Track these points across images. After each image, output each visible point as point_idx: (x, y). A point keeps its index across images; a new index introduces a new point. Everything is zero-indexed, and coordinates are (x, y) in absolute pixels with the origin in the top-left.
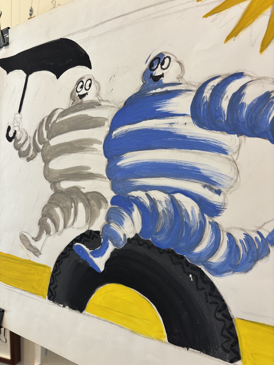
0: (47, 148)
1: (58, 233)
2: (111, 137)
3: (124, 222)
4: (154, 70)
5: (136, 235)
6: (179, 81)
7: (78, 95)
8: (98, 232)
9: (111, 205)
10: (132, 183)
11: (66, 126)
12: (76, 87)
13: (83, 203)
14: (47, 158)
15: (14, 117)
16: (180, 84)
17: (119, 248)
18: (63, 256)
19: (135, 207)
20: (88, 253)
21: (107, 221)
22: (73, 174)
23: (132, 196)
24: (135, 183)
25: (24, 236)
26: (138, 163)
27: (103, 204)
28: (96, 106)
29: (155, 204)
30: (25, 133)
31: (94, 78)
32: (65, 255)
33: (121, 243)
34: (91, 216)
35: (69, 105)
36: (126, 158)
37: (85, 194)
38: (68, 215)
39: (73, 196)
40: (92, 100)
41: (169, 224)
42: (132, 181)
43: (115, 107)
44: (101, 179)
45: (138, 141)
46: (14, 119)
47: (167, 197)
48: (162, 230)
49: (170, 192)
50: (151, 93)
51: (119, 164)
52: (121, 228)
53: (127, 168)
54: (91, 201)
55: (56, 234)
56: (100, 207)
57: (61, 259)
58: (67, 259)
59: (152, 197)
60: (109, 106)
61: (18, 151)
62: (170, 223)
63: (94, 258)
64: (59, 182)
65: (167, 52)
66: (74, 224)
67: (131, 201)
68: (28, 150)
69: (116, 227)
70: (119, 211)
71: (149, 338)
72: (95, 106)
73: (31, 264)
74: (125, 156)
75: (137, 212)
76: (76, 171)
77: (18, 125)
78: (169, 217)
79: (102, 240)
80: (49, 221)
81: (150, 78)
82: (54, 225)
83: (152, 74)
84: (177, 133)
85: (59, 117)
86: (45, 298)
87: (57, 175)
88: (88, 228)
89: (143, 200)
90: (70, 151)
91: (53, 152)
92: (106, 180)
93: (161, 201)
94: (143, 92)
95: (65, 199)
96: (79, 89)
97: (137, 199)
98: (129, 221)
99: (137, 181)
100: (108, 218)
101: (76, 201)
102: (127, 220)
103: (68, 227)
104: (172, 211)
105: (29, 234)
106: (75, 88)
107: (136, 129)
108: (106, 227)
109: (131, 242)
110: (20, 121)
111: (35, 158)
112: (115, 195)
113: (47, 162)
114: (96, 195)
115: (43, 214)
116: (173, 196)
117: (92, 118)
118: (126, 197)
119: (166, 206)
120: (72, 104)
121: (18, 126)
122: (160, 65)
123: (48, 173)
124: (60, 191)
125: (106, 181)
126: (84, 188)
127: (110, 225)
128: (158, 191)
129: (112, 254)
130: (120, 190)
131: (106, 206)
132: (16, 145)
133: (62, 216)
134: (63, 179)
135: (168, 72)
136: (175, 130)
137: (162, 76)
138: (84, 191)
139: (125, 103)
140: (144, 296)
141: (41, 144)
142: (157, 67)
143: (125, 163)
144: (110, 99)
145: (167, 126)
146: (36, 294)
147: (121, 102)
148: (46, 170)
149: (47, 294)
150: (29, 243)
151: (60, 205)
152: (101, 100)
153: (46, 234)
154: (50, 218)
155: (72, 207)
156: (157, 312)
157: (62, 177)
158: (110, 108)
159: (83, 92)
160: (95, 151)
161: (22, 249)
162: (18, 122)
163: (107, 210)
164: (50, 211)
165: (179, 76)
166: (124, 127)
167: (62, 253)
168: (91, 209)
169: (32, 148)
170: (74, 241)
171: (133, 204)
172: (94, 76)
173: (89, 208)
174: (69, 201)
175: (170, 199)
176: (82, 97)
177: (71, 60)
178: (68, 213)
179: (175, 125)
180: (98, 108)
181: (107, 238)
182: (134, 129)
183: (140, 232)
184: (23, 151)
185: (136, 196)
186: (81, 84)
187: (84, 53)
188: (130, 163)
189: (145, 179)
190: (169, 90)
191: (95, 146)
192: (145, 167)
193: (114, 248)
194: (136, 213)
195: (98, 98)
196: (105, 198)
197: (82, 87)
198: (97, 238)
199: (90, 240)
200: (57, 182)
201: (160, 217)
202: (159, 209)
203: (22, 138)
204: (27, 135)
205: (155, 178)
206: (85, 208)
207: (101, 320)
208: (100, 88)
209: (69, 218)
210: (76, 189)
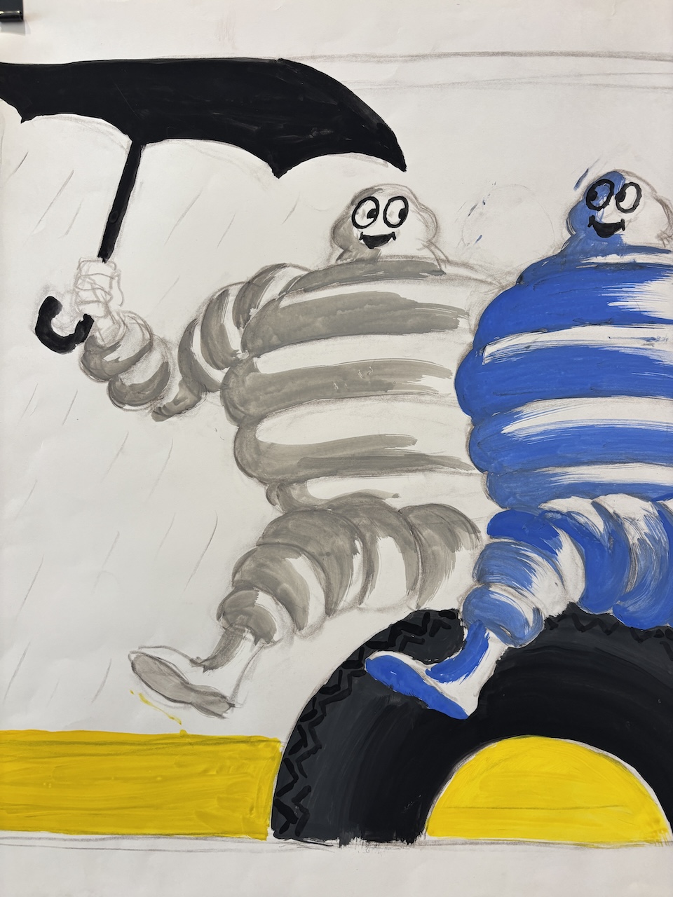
0: (243, 382)
1: (303, 632)
2: (482, 359)
3: (534, 579)
4: (599, 209)
5: (572, 606)
6: (664, 243)
7: (359, 237)
8: (450, 614)
9: (491, 538)
10: (552, 479)
11: (320, 319)
12: (351, 212)
13: (395, 539)
14: (248, 410)
15: (75, 271)
16: (668, 252)
17: (521, 646)
18: (327, 696)
19: (564, 538)
20: (421, 675)
21: (479, 580)
22: (352, 458)
23: (554, 512)
24: (560, 478)
25: (150, 660)
26: (568, 428)
27: (464, 536)
28: (426, 274)
29: (619, 526)
30: (137, 326)
31: (416, 198)
32: (336, 693)
33: (526, 632)
34: (424, 572)
35: (328, 260)
36: (531, 416)
37: (401, 514)
38: (342, 574)
39: (356, 521)
40: (413, 257)
41: (658, 571)
42: (551, 472)
43: (491, 284)
44: (453, 470)
45: (563, 373)
46: (77, 278)
47: (651, 509)
48: (641, 587)
49: (656, 497)
50: (593, 263)
51: (508, 429)
52: (526, 593)
53: (535, 441)
54: (422, 531)
55: (295, 638)
56: (453, 544)
57: (317, 707)
58: (342, 704)
59: (611, 511)
60: (470, 278)
61: (106, 384)
62: (660, 569)
63: (440, 684)
64: (302, 481)
65: (631, 173)
66: (366, 600)
67: (551, 524)
68: (156, 382)
69: (509, 593)
70: (517, 552)
71: (627, 846)
72: (423, 274)
73: (190, 744)
74: (526, 409)
75: (572, 550)
76: (363, 450)
77: (102, 299)
78: (657, 555)
79: (466, 632)
80: (264, 600)
81: (589, 226)
82: (284, 610)
83: (593, 217)
84: (665, 363)
85: (291, 290)
86: (263, 836)
87: (295, 463)
88: (418, 606)
89: (586, 520)
90: (338, 391)
91: (271, 392)
92: (470, 472)
93: (633, 520)
94: (572, 257)
95: (325, 528)
96: (362, 218)
97: (568, 519)
98: (549, 573)
99: (566, 474)
100: (483, 573)
101: (368, 535)
102: (543, 573)
103: (343, 610)
104: (663, 540)
105: (175, 650)
106: (347, 213)
107: (555, 344)
108: (476, 597)
109: (557, 626)
110: (111, 287)
111: (195, 409)
112: (499, 510)
113: (245, 421)
114: (437, 513)
115: (238, 581)
116: (665, 505)
117: (414, 304)
118: (537, 513)
119: (647, 531)
120: (340, 257)
121: (98, 301)
122: (613, 200)
123: (255, 456)
124: (307, 506)
125: (471, 474)
126: (396, 496)
127: (491, 589)
128: (627, 496)
129: (499, 663)
130: (515, 498)
131: (472, 542)
132: (92, 364)
133: (319, 579)
134: (315, 471)
135: (636, 219)
136: (660, 354)
137: (621, 225)
138: (397, 504)
139: (521, 278)
140: (601, 751)
141: (219, 368)
142: (607, 203)
143: (529, 428)
144: (472, 262)
145: (639, 344)
146: (222, 834)
147: (509, 273)
148: (244, 446)
149: (269, 822)
150: (177, 681)
151: (309, 549)
152: (443, 261)
153: (256, 642)
154: (267, 592)
155: (355, 551)
156: (642, 780)
157: (312, 467)
158: (473, 284)
159: (379, 228)
160: (428, 394)
161: (146, 702)
162: (102, 289)
163: (477, 552)
164: (268, 571)
165: (664, 233)
166: (521, 338)
167: (323, 690)
168: (423, 551)
169: (177, 377)
170: (365, 646)
171: (558, 531)
172: (414, 192)
173: (416, 551)
174: (341, 536)
175: (656, 513)
176: (374, 242)
177: (326, 131)
178: (341, 568)
179: (660, 342)
180: (433, 280)
181: (481, 625)
182: (549, 345)
183: (582, 599)
184: (132, 386)
185: (565, 510)
186: (370, 205)
187: (375, 122)
188: (542, 429)
189: (590, 467)
190: (638, 261)
191: (427, 381)
192: (588, 437)
193: (507, 648)
194: (568, 554)
195: (433, 253)
196: (469, 521)
197: (373, 214)
198: (449, 628)
199: (426, 637)
200: (291, 483)
201: (634, 555)
202: (630, 538)
203: (122, 343)
204: (151, 334)
205: (616, 465)
206: (403, 551)
207: (482, 844)
208: (437, 227)
209: (344, 584)
210: (367, 500)
